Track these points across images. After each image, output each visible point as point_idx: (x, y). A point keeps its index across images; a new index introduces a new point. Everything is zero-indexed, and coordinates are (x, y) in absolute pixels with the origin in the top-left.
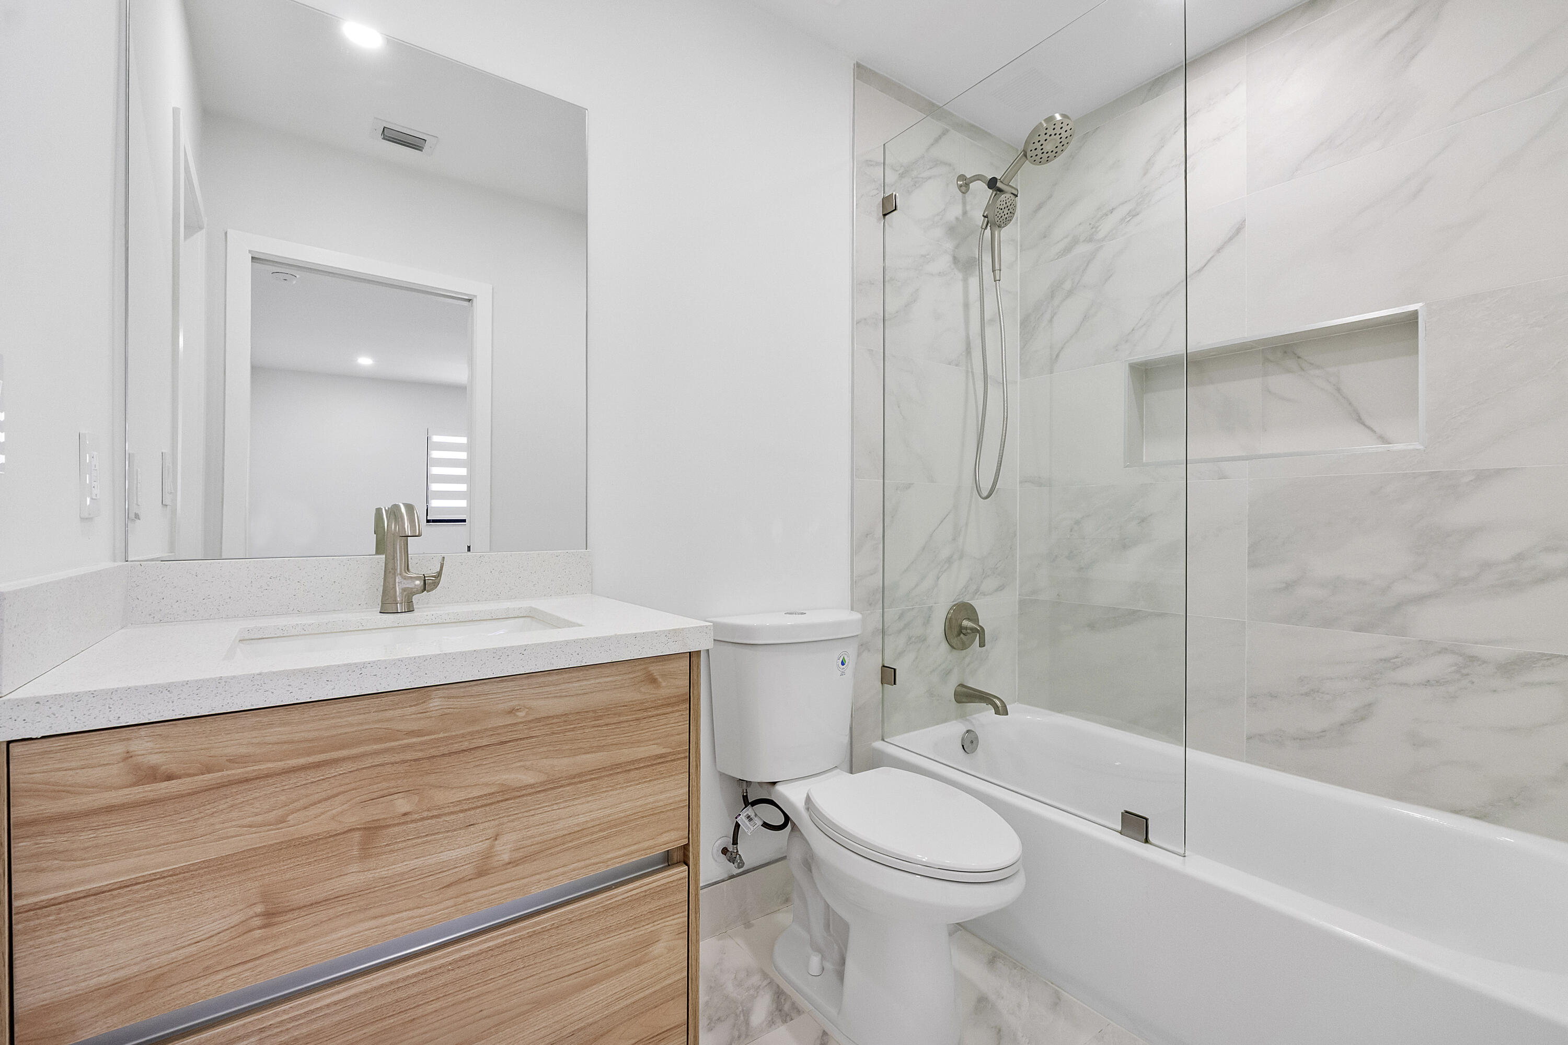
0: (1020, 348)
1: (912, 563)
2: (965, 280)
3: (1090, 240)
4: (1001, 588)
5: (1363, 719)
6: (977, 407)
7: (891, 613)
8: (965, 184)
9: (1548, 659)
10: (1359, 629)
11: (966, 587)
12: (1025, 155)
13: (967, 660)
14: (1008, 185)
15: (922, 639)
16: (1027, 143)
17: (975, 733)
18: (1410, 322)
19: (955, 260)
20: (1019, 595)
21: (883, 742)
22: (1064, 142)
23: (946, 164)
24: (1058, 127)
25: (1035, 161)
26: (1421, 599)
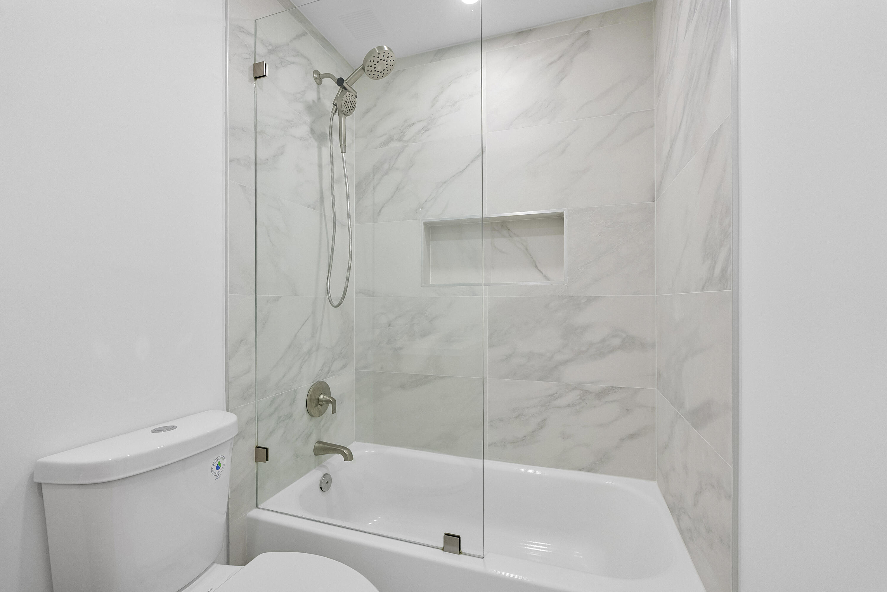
0: (355, 203)
1: (281, 359)
2: (319, 148)
3: (400, 140)
4: (344, 367)
5: (542, 428)
6: (328, 241)
7: (263, 402)
8: (319, 78)
9: (614, 389)
10: (540, 379)
11: (321, 370)
12: (364, 69)
13: (323, 422)
14: (350, 87)
15: (289, 416)
16: (365, 60)
17: (330, 475)
18: (559, 218)
19: (312, 131)
20: (356, 369)
21: (257, 509)
22: (389, 68)
23: (305, 57)
24: (386, 55)
25: (370, 75)
26: (566, 362)
